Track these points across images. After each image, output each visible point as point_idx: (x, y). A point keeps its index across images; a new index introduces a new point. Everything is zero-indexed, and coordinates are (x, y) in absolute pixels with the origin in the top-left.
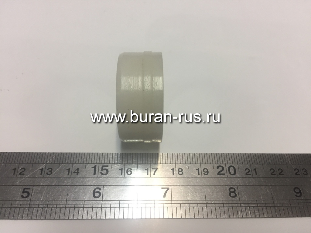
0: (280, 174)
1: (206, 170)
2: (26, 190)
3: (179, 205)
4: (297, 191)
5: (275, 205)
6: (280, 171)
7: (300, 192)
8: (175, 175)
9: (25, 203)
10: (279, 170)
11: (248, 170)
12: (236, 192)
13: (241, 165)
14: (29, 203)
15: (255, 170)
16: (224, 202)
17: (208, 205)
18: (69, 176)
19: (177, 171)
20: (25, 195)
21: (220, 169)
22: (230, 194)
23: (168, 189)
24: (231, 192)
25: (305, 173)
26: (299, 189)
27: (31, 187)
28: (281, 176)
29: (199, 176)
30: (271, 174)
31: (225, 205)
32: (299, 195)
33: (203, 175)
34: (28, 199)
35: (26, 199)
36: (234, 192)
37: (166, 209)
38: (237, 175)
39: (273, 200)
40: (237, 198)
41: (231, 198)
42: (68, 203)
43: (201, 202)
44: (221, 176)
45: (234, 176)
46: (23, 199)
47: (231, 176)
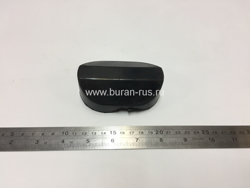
1: (152, 132)
2: (88, 140)
3: (142, 144)
8: (140, 134)
9: (88, 144)
10: (179, 132)
11: (167, 132)
12: (163, 140)
13: (165, 130)
15: (170, 132)
17: (152, 144)
18: (102, 135)
19: (141, 133)
20: (88, 142)
21: (157, 132)
23: (138, 139)
24: (161, 140)
25: (189, 133)
26: (186, 139)
28: (179, 134)
29: (149, 134)
30: (176, 133)
31: (158, 144)
33: (151, 134)
37: (137, 146)
39: (176, 143)
40: (163, 142)
41: (160, 142)
42: (103, 144)
43: (150, 143)
44: (157, 134)
45: (162, 134)
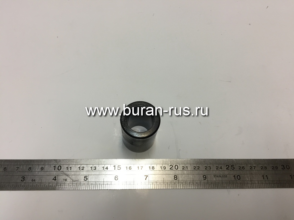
0: (198, 169)
2: (86, 177)
3: (152, 183)
4: (204, 177)
5: (194, 183)
6: (198, 167)
7: (206, 177)
8: (151, 170)
9: (86, 182)
11: (183, 167)
13: (181, 165)
14: (88, 183)
15: (187, 167)
16: (172, 182)
17: (164, 183)
18: (104, 170)
19: (152, 168)
20: (86, 179)
21: (171, 166)
22: (174, 178)
23: (147, 176)
24: (175, 177)
25: (210, 169)
26: (206, 176)
27: (88, 176)
28: (198, 170)
29: (161, 170)
30: (194, 169)
31: (172, 183)
32: (205, 179)
33: (163, 170)
34: (87, 181)
35: (86, 181)
36: (176, 177)
37: (146, 185)
38: (179, 169)
39: (193, 181)
40: (177, 180)
41: (174, 180)
42: (104, 182)
43: (161, 182)
44: (171, 170)
45: (177, 170)
46: (85, 181)
47: (176, 170)
